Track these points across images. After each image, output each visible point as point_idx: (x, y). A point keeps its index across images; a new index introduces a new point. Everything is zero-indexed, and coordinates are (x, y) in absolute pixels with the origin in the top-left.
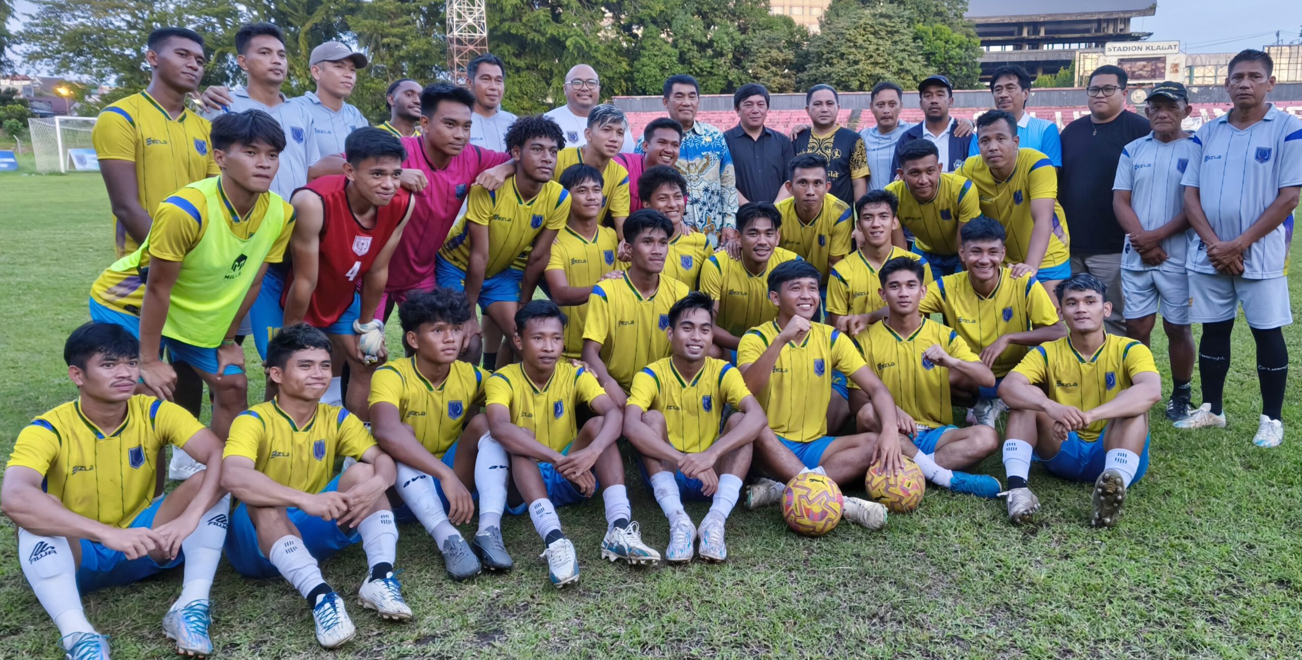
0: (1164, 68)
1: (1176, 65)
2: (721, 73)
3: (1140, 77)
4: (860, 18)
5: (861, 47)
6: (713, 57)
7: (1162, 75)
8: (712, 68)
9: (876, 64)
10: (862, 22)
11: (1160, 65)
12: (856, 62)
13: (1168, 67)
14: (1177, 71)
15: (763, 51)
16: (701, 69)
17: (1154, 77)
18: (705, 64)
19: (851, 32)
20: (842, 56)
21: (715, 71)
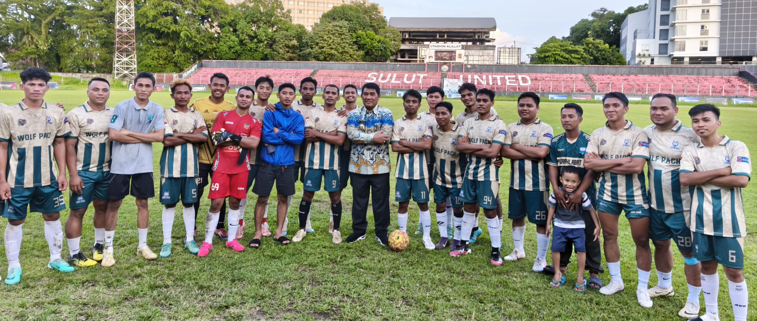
0: (455, 56)
1: (460, 55)
2: (260, 50)
3: (445, 59)
4: (327, 27)
5: (325, 40)
6: (256, 43)
7: (455, 59)
8: (257, 48)
9: (332, 49)
10: (327, 29)
11: (453, 54)
12: (323, 47)
13: (457, 55)
14: (461, 57)
15: (282, 41)
16: (251, 48)
17: (451, 60)
18: (253, 46)
19: (321, 33)
20: (317, 44)
21: (258, 49)
